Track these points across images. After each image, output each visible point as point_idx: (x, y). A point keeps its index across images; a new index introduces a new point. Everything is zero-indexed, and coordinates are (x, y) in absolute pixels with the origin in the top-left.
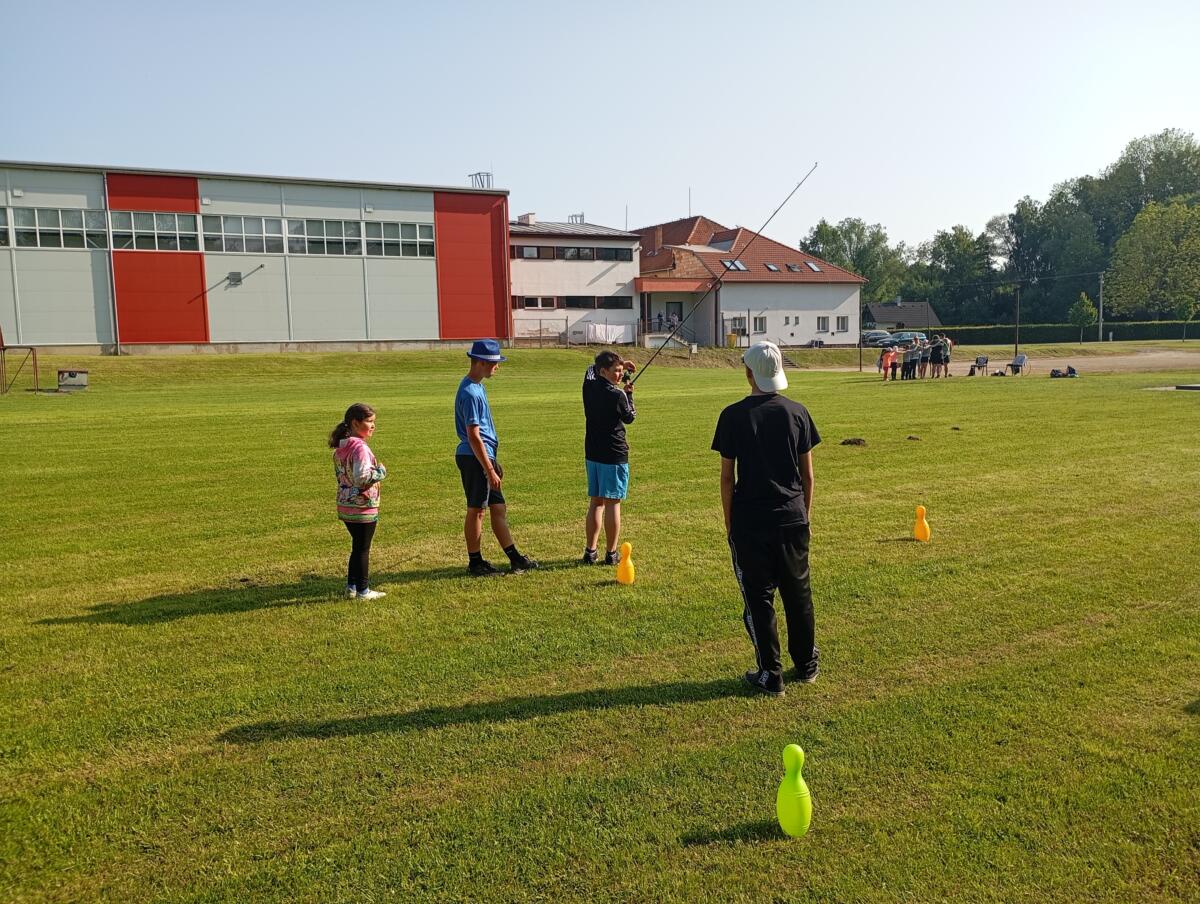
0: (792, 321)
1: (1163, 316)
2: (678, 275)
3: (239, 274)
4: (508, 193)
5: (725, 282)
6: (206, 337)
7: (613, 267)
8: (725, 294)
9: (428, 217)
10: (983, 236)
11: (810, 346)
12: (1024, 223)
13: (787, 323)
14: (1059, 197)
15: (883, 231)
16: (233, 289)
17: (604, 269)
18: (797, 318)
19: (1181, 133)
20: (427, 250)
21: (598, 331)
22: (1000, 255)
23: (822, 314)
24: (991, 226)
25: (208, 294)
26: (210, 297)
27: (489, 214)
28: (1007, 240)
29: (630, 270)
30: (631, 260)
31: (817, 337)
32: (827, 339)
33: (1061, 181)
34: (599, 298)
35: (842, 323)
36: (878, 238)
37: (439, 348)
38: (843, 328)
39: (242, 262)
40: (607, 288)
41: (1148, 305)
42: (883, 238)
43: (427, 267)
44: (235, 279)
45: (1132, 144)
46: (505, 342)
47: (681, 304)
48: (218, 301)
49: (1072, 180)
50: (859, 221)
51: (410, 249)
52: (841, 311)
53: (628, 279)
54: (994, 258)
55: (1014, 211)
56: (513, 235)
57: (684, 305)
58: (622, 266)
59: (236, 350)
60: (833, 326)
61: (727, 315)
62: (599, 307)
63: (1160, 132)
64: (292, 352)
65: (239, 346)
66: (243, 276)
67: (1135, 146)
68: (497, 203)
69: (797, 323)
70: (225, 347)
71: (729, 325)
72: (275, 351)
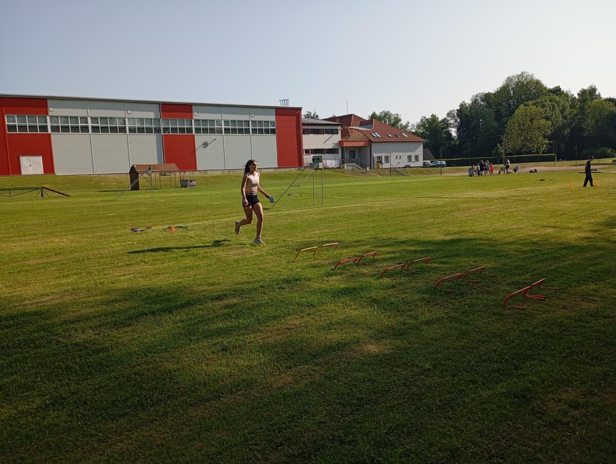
0: (398, 157)
1: (526, 153)
2: (351, 140)
3: (207, 142)
4: (302, 108)
5: (375, 142)
6: (196, 169)
7: (331, 137)
8: (374, 147)
9: (272, 118)
10: (445, 119)
11: (405, 167)
12: (462, 112)
13: (397, 158)
14: (475, 102)
15: (399, 117)
16: (205, 149)
17: (328, 137)
18: (400, 156)
19: (528, 74)
20: (273, 131)
21: (327, 163)
22: (453, 127)
23: (409, 154)
24: (448, 114)
25: (196, 151)
26: (197, 152)
27: (295, 117)
28: (456, 121)
29: (337, 138)
30: (338, 133)
31: (407, 164)
32: (412, 165)
33: (475, 94)
34: (326, 149)
35: (417, 157)
36: (397, 120)
37: (278, 170)
38: (417, 160)
39: (207, 137)
40: (329, 146)
41: (520, 148)
42: (400, 120)
43: (273, 138)
44: (205, 145)
45: (508, 78)
46: (301, 168)
47: (354, 151)
48: (200, 153)
49: (480, 93)
50: (389, 112)
51: (267, 131)
52: (417, 153)
53: (337, 142)
54: (451, 129)
55: (459, 108)
56: (304, 124)
57: (356, 152)
58: (335, 136)
59: (206, 173)
60: (413, 159)
61: (375, 155)
62: (326, 153)
63: (520, 73)
64: (226, 173)
65: (208, 171)
66: (208, 143)
67: (509, 79)
68: (298, 112)
69: (400, 158)
70: (202, 172)
71: (376, 160)
72: (219, 173)
